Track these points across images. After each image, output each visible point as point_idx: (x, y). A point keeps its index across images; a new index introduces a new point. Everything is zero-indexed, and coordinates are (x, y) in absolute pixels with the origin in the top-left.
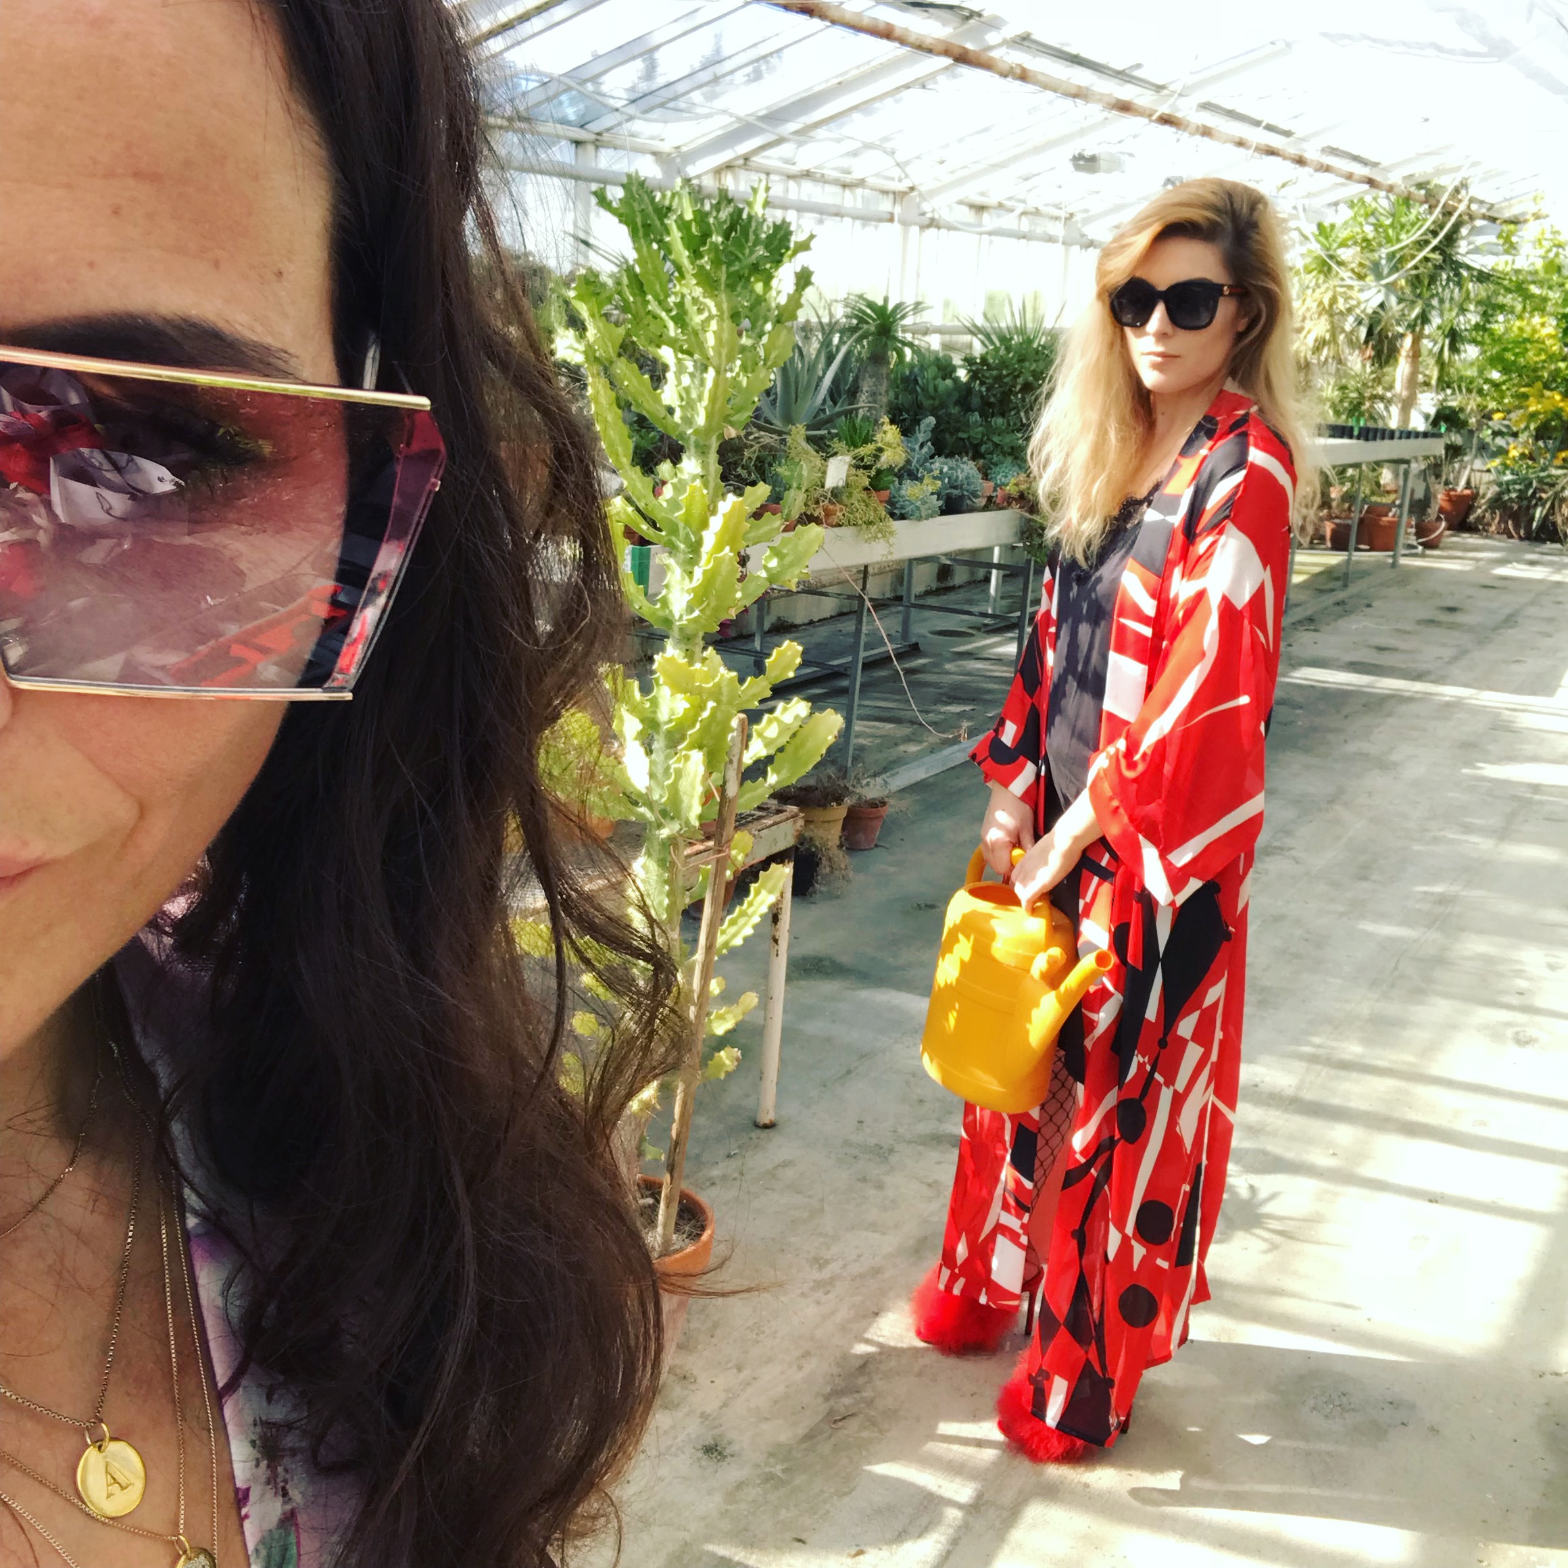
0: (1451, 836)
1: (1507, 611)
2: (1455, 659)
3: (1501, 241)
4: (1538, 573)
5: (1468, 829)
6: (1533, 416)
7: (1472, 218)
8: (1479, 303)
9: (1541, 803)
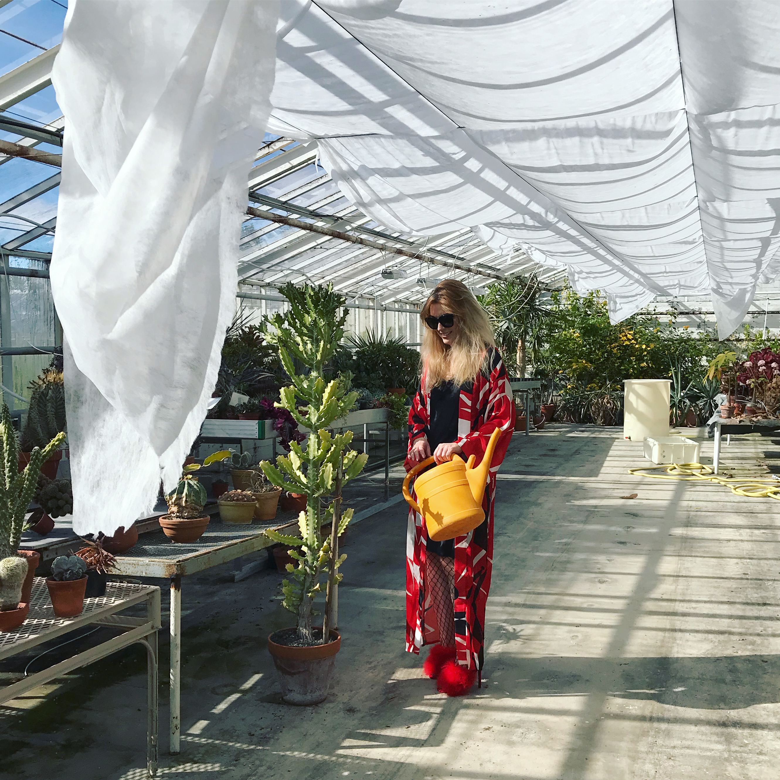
0: (566, 524)
1: (575, 449)
2: (557, 467)
3: (553, 299)
4: (585, 435)
5: (572, 522)
6: (574, 370)
7: (540, 290)
8: (547, 325)
9: (598, 511)
